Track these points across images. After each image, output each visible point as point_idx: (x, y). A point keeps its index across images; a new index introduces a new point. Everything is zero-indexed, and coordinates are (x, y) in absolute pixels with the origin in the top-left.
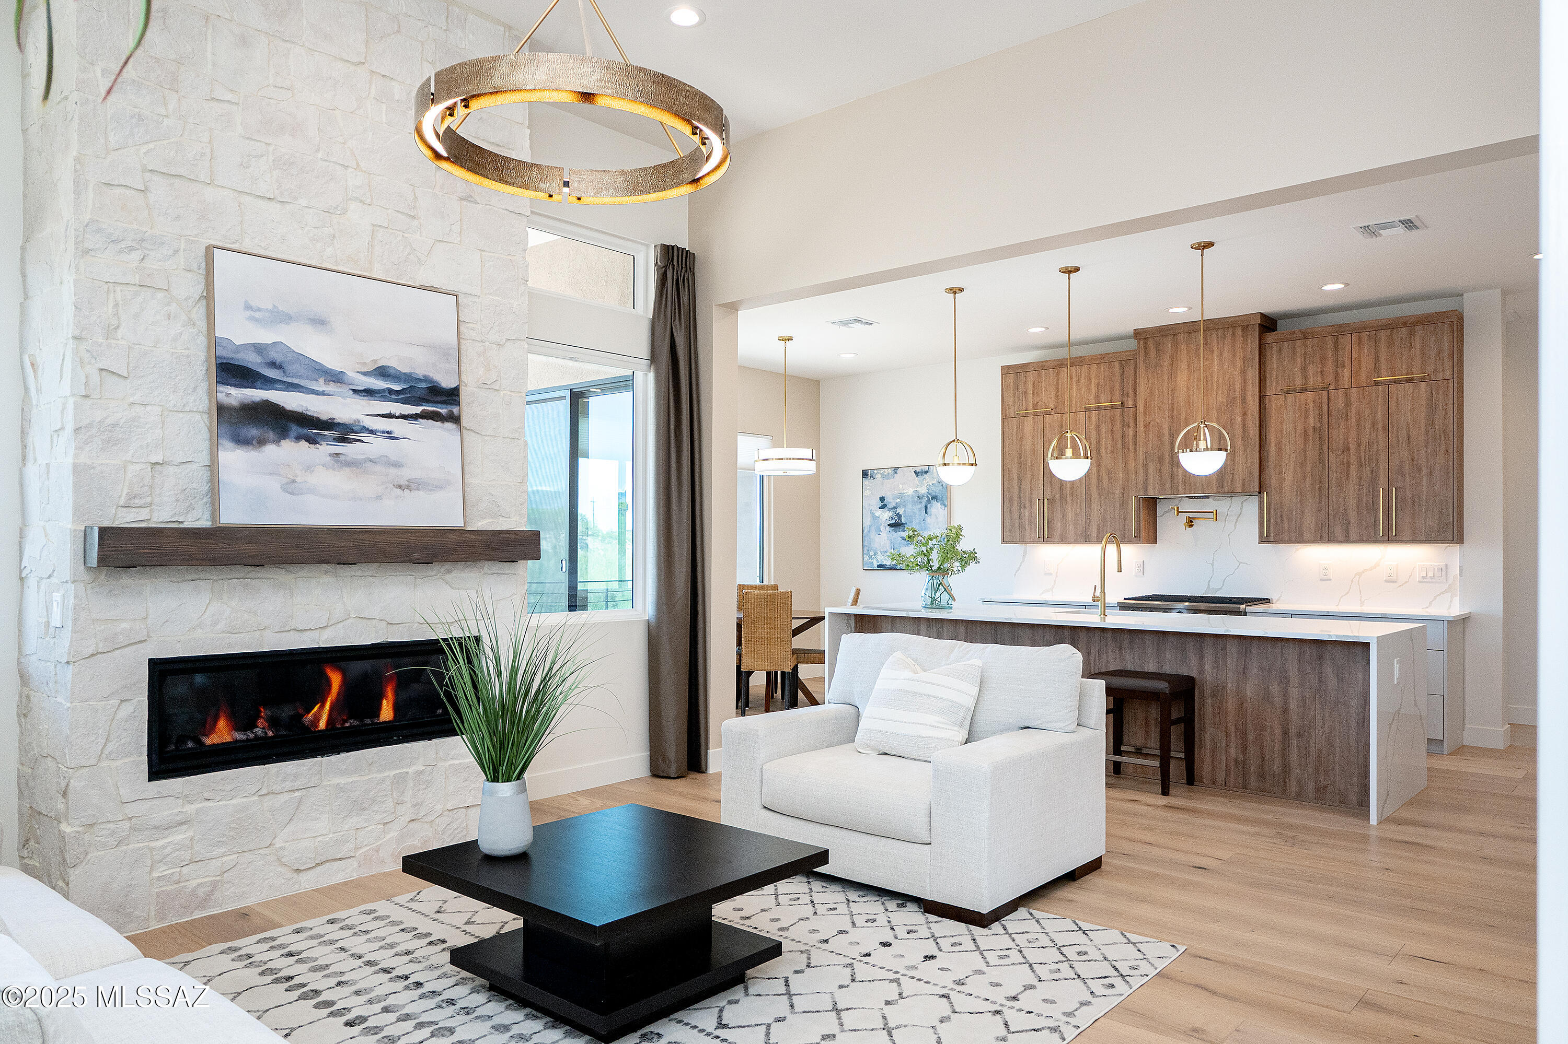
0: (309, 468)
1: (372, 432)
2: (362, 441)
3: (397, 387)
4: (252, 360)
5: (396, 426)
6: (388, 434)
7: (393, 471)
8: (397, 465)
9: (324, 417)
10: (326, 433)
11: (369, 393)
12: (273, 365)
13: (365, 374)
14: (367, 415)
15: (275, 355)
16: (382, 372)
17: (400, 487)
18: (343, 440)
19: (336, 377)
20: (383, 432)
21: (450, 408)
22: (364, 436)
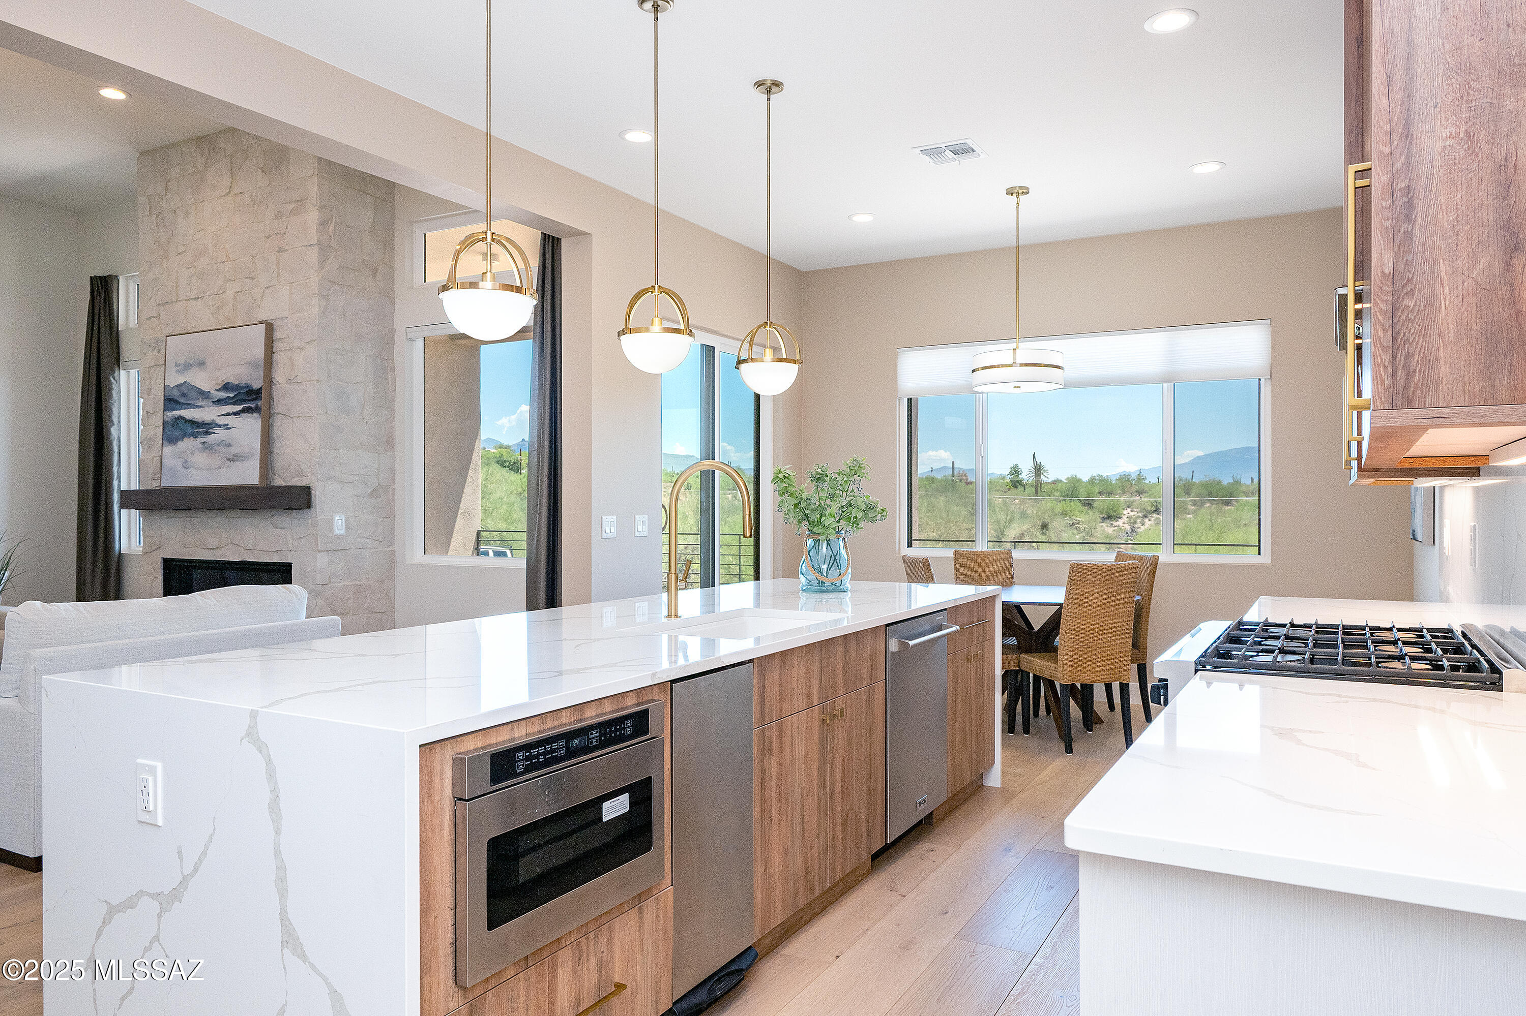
0: (193, 453)
1: (219, 426)
2: (215, 433)
3: (232, 395)
4: (176, 394)
5: (231, 421)
6: (227, 427)
7: (226, 450)
8: (229, 445)
9: (200, 421)
10: (200, 430)
11: (219, 402)
12: (184, 395)
13: (218, 390)
14: (218, 416)
15: (184, 390)
16: (226, 387)
17: (229, 460)
18: (207, 433)
19: (204, 395)
20: (224, 426)
21: (256, 402)
22: (217, 430)
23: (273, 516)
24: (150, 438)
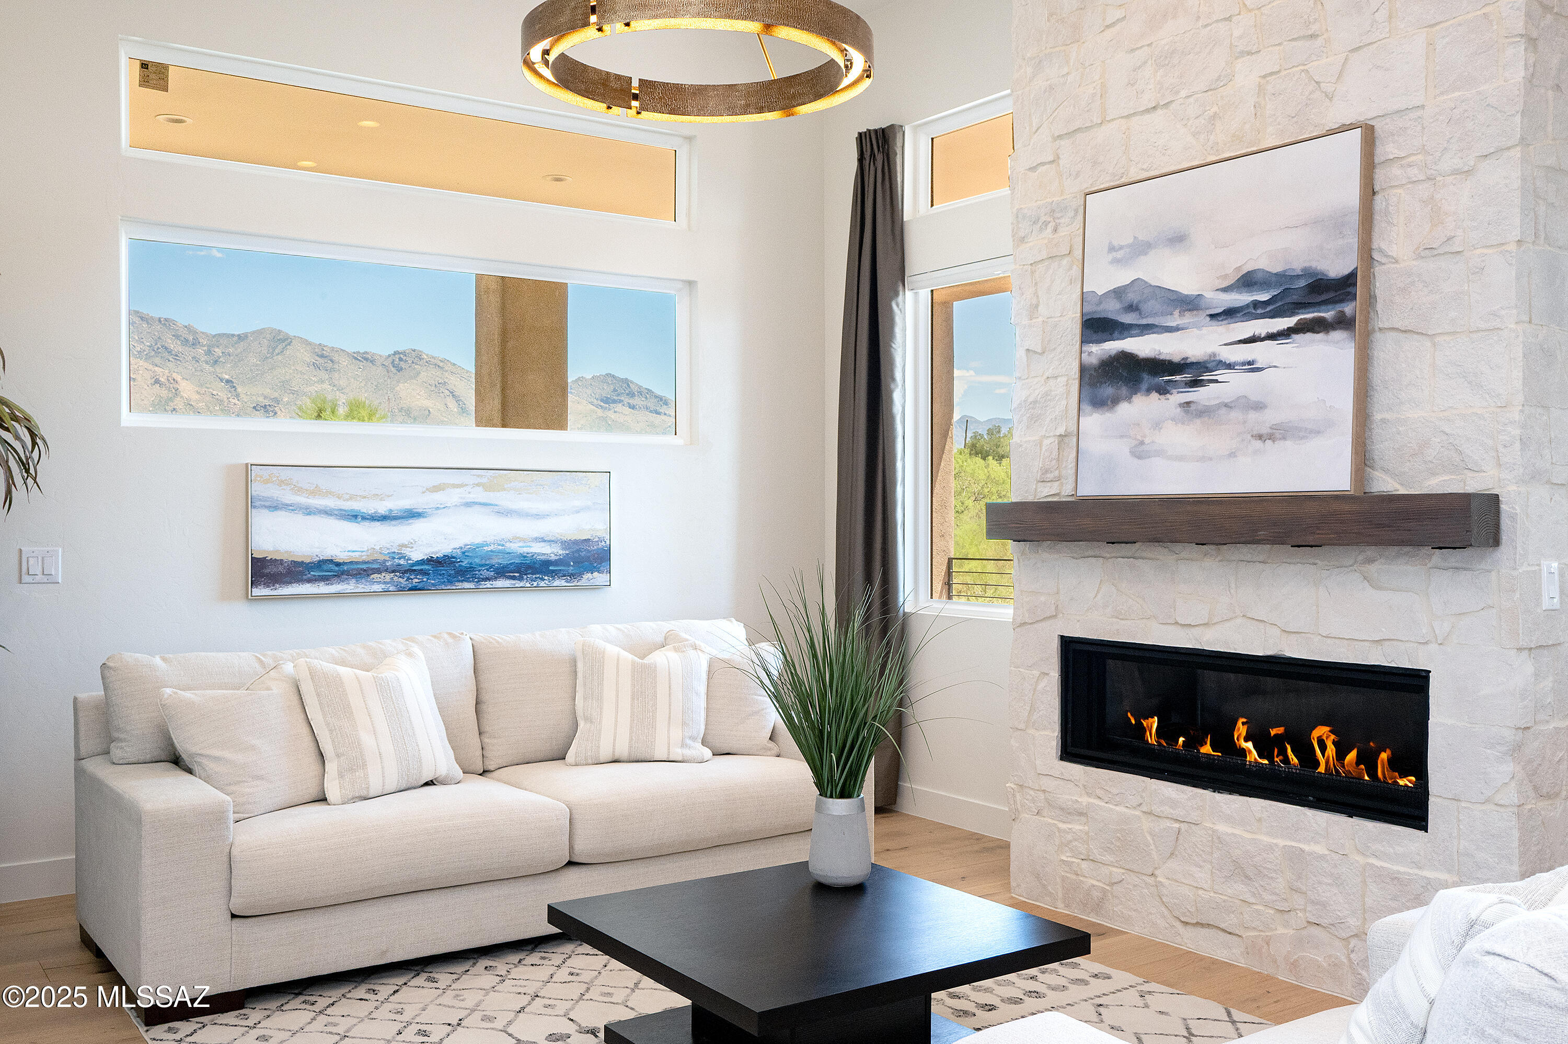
0: (1157, 425)
1: (1230, 366)
2: (1216, 381)
3: (1264, 297)
4: (1112, 310)
5: (1260, 352)
6: (1251, 367)
7: (1252, 416)
8: (1259, 406)
9: (1176, 359)
10: (1178, 378)
11: (1230, 314)
12: (1131, 308)
13: (1225, 290)
14: (1225, 345)
15: (1132, 297)
16: (1248, 281)
17: (1260, 437)
18: (1196, 383)
19: (1189, 304)
20: (1243, 364)
21: (1339, 307)
22: (1221, 375)
23: (1370, 561)
24: (1035, 402)
